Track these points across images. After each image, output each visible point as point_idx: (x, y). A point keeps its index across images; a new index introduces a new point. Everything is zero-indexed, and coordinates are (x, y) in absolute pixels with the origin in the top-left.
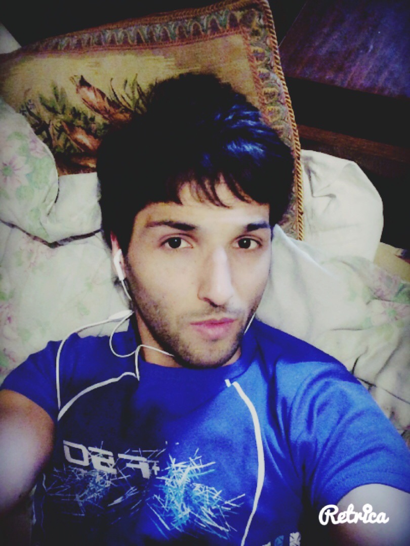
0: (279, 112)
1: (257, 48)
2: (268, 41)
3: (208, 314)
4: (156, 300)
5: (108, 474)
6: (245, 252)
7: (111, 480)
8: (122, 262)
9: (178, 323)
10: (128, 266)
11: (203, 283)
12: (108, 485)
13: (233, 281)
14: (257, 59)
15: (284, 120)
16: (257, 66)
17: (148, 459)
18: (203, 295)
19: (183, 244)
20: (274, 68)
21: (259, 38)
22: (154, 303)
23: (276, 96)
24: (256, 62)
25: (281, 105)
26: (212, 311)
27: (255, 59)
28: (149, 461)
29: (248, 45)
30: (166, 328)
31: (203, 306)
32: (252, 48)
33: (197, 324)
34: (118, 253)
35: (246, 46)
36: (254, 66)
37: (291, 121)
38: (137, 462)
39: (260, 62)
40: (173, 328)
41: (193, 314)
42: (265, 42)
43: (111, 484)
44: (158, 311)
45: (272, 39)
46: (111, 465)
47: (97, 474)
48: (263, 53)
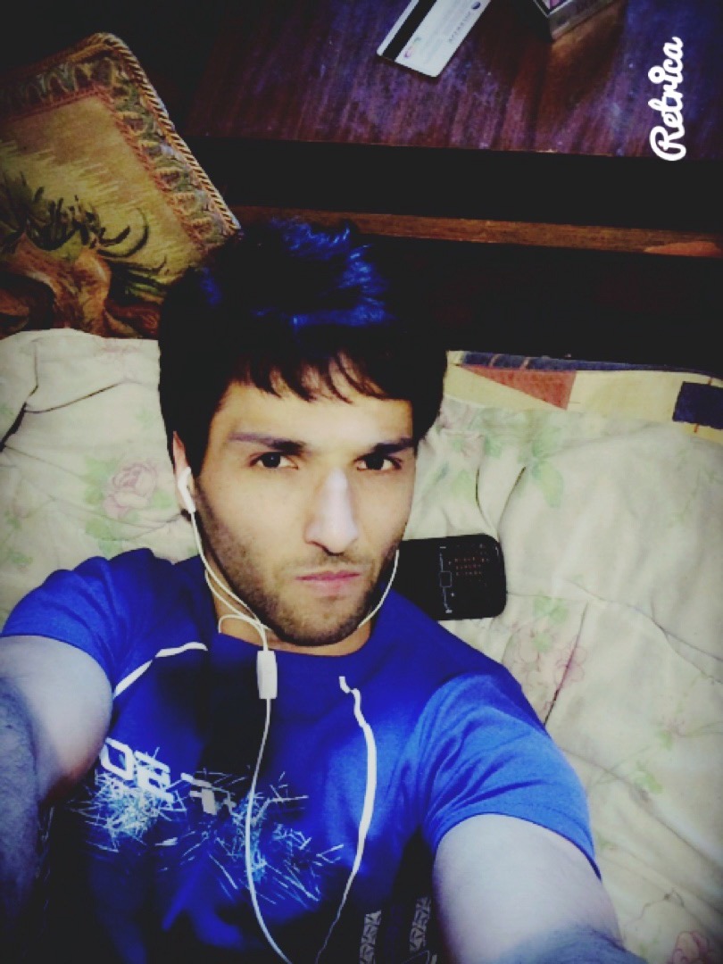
0: (193, 198)
1: (127, 113)
2: (142, 100)
3: (320, 564)
4: (243, 543)
5: (156, 799)
6: (377, 474)
7: (159, 808)
8: (192, 486)
9: (276, 577)
10: (200, 492)
11: (310, 520)
12: (155, 815)
13: (356, 516)
14: (133, 127)
15: (207, 210)
16: (136, 139)
17: (214, 785)
18: (311, 537)
19: (284, 462)
20: (167, 138)
21: (127, 98)
22: (239, 546)
23: (182, 178)
24: (132, 132)
25: (196, 190)
26: (325, 559)
27: (129, 127)
28: (215, 789)
29: (113, 111)
30: (259, 586)
31: (312, 552)
32: (121, 114)
33: (305, 578)
34: (185, 473)
35: (111, 113)
36: (131, 137)
37: (219, 210)
38: (199, 789)
39: (139, 132)
40: (270, 585)
41: (298, 564)
42: (138, 103)
43: (159, 815)
44: (246, 559)
45: (147, 97)
46: (164, 786)
47: (142, 795)
48: (141, 119)
